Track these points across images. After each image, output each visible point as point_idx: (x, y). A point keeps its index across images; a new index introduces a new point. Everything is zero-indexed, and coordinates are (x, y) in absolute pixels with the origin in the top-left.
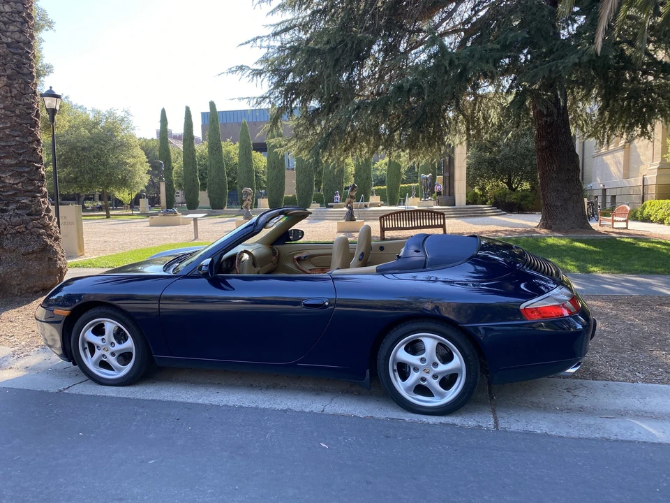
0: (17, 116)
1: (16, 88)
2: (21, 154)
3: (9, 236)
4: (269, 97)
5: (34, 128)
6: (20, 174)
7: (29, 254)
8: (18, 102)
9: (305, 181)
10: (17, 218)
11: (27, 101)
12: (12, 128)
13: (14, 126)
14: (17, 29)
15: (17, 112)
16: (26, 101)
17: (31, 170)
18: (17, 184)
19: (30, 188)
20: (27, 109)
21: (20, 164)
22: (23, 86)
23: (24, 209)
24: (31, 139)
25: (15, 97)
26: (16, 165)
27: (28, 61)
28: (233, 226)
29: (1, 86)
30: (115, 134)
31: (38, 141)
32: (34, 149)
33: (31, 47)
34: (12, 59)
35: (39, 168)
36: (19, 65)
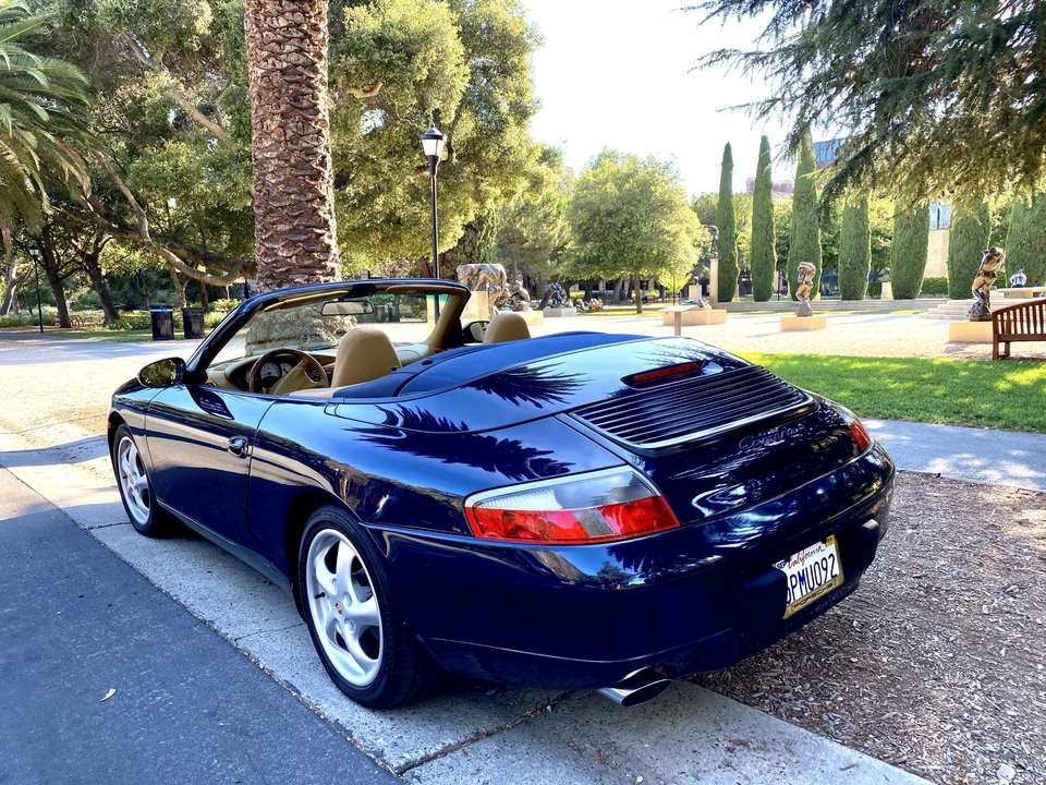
0: (291, 166)
1: (290, 128)
2: (296, 217)
3: (277, 326)
5: (316, 180)
6: (294, 244)
8: (294, 147)
9: (966, 249)
11: (307, 145)
12: (287, 182)
13: (289, 180)
14: (294, 48)
15: (293, 161)
16: (305, 145)
17: (309, 238)
18: (290, 257)
19: (306, 263)
20: (307, 155)
21: (295, 230)
22: (300, 124)
24: (310, 196)
25: (291, 140)
26: (290, 232)
27: (310, 91)
28: (778, 327)
29: (273, 127)
30: (653, 188)
31: (323, 199)
32: (315, 210)
33: (316, 71)
34: (287, 90)
35: (323, 235)
36: (296, 98)
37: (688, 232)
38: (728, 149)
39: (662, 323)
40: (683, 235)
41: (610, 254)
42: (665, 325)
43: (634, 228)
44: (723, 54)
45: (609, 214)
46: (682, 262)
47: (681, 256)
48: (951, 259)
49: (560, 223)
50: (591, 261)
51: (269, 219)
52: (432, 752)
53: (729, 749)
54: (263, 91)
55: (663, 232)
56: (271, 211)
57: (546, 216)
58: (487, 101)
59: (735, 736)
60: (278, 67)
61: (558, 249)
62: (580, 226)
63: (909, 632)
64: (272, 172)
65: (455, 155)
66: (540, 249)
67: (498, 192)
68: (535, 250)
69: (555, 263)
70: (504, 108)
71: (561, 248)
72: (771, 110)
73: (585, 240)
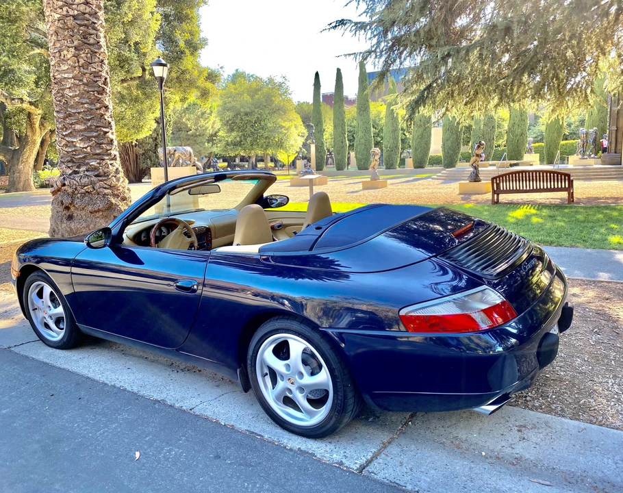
0: (84, 84)
1: (82, 58)
2: (89, 120)
3: (79, 195)
4: (375, 51)
5: (102, 94)
6: (89, 139)
7: (96, 212)
8: (85, 71)
9: (451, 139)
10: (86, 179)
11: (94, 70)
12: (81, 95)
13: (83, 94)
14: (82, 1)
15: (85, 81)
17: (99, 134)
18: (86, 148)
19: (98, 152)
20: (95, 77)
21: (88, 129)
22: (89, 55)
23: (92, 171)
24: (98, 105)
25: (83, 66)
26: (85, 130)
27: (94, 32)
28: (360, 186)
29: (69, 56)
30: (274, 99)
31: (107, 107)
32: (102, 115)
33: (98, 18)
34: (78, 30)
35: (108, 132)
36: (85, 36)
37: (296, 127)
38: (317, 74)
39: (289, 184)
40: (293, 129)
41: (249, 139)
42: (291, 186)
43: (262, 123)
44: (342, 22)
45: (246, 114)
46: (292, 145)
47: (292, 142)
48: (444, 145)
49: (212, 118)
50: (236, 144)
51: (68, 121)
52: (369, 457)
53: (519, 431)
54: (60, 30)
55: (282, 127)
56: (70, 115)
57: (203, 114)
58: (170, 38)
59: (517, 424)
60: (71, 13)
61: (212, 136)
62: (228, 121)
63: (564, 358)
64: (70, 88)
65: (147, 72)
66: (200, 135)
67: (178, 98)
68: (196, 136)
69: (210, 145)
70: (182, 44)
71: (215, 135)
72: (369, 58)
73: (232, 130)
